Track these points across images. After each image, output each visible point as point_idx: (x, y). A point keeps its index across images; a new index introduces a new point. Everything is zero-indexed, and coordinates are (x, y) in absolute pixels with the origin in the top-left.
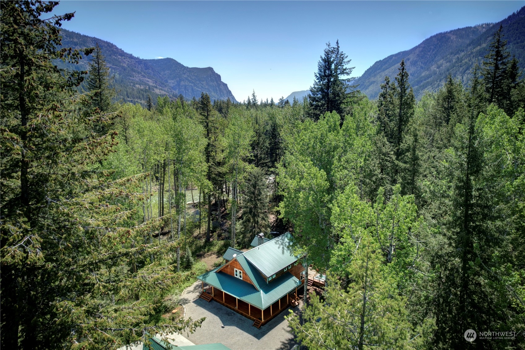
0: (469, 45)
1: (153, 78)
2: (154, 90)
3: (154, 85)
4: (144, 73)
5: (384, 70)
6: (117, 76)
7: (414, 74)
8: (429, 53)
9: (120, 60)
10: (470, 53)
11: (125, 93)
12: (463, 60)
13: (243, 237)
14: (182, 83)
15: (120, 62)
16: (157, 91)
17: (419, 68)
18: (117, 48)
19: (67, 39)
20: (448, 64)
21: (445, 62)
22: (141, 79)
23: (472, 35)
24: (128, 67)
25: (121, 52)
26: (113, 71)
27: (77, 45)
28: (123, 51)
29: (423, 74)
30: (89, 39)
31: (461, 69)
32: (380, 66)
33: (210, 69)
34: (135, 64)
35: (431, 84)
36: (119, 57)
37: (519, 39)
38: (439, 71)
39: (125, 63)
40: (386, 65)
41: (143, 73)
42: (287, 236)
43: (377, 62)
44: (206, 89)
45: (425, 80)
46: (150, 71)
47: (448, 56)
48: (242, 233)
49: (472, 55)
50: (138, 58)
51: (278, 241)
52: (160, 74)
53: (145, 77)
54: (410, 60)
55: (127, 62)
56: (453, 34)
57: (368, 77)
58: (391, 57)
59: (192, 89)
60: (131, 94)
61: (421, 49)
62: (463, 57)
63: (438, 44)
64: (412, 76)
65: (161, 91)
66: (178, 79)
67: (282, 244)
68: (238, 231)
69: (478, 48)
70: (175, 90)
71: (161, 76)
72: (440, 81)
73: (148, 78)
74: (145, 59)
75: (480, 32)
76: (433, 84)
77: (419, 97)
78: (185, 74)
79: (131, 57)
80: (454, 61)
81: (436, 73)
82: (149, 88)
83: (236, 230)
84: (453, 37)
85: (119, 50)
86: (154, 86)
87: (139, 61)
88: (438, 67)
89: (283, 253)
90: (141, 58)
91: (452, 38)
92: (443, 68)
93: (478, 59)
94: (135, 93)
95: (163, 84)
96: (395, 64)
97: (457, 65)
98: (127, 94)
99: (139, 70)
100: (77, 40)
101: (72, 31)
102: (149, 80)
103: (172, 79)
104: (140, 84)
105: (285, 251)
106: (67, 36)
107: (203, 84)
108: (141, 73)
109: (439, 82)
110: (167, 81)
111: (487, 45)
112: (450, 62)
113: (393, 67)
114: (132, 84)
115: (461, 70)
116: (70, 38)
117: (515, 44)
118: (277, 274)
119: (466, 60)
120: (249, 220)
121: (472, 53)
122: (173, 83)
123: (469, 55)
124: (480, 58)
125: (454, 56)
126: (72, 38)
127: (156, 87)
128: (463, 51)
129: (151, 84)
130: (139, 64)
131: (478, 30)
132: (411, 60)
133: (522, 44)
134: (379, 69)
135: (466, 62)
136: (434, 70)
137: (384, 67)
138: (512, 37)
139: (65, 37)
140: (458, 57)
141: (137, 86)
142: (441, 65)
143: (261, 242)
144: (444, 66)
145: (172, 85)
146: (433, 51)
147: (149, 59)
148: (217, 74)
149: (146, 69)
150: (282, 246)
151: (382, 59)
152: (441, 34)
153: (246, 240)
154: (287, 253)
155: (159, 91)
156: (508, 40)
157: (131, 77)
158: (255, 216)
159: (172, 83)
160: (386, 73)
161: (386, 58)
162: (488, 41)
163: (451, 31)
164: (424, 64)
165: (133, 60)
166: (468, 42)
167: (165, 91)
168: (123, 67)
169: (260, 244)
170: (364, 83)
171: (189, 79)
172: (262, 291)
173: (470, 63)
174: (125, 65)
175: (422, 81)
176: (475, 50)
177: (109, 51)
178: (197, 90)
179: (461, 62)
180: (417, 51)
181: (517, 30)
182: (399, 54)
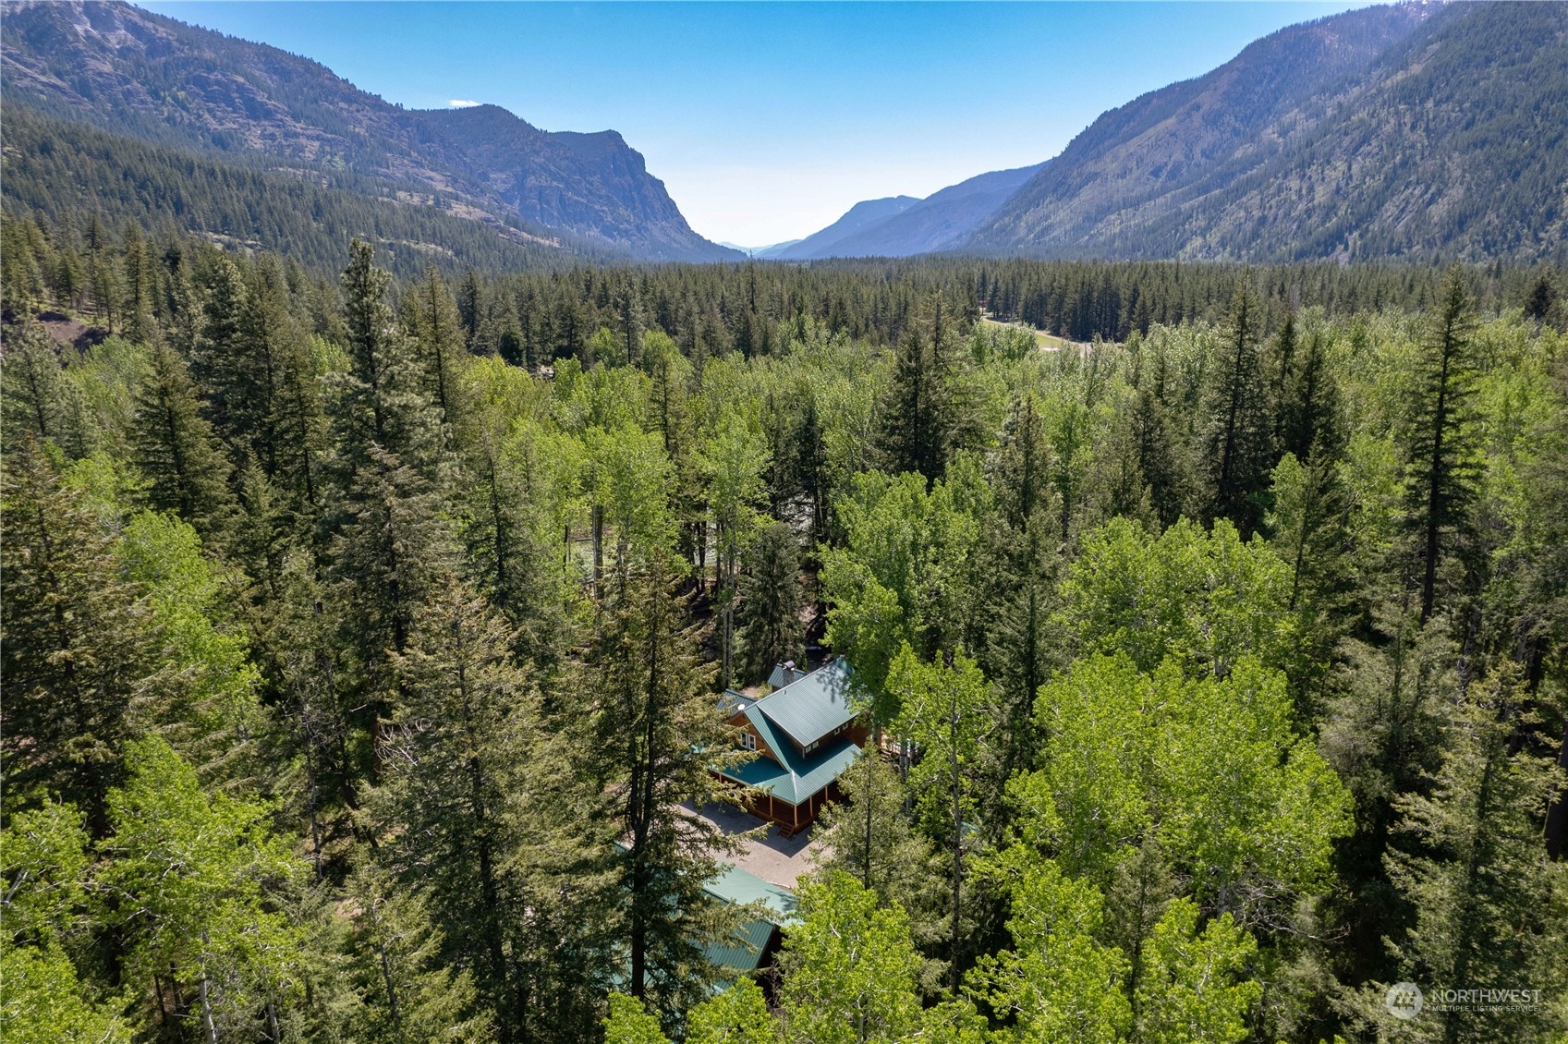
0: (1377, 64)
1: (446, 169)
2: (450, 207)
3: (450, 189)
4: (419, 153)
5: (1125, 140)
6: (340, 164)
7: (1212, 152)
8: (1258, 89)
9: (345, 114)
10: (1374, 91)
11: (372, 221)
12: (1353, 113)
13: (749, 664)
14: (531, 181)
15: (344, 121)
16: (459, 210)
17: (1228, 135)
18: (334, 78)
19: (182, 51)
20: (1312, 123)
21: (1303, 116)
22: (411, 171)
23: (1388, 33)
24: (371, 136)
25: (347, 91)
26: (328, 149)
27: (215, 69)
28: (353, 86)
29: (1238, 154)
30: (247, 50)
31: (1346, 141)
32: (1113, 127)
33: (613, 137)
34: (389, 126)
35: (1259, 185)
36: (342, 105)
37: (1517, 50)
38: (1285, 145)
39: (360, 122)
40: (1132, 124)
41: (414, 154)
42: (840, 667)
43: (1105, 114)
44: (600, 197)
45: (1244, 170)
46: (435, 147)
47: (1314, 99)
48: (745, 654)
49: (1380, 100)
50: (398, 108)
51: (822, 676)
52: (465, 155)
53: (422, 166)
54: (1201, 111)
55: (366, 122)
56: (1332, 30)
57: (1078, 160)
58: (1146, 99)
59: (562, 200)
60: (387, 223)
61: (1235, 75)
62: (1353, 105)
63: (1285, 59)
64: (1207, 157)
65: (471, 209)
66: (519, 169)
67: (830, 682)
68: (738, 651)
69: (1400, 76)
70: (511, 203)
71: (468, 160)
72: (1285, 176)
73: (432, 170)
74: (418, 108)
75: (1412, 21)
76: (1265, 185)
77: (1222, 223)
78: (537, 153)
79: (376, 103)
80: (1329, 112)
81: (1276, 151)
82: (437, 202)
83: (734, 648)
84: (1331, 39)
85: (342, 85)
86: (451, 196)
87: (401, 117)
88: (1283, 133)
89: (833, 699)
90: (407, 107)
91: (1327, 42)
92: (1297, 135)
93: (1397, 112)
94: (400, 220)
95: (475, 185)
96: (1157, 122)
97: (1335, 127)
98: (377, 226)
99: (404, 146)
100: (213, 56)
101: (194, 24)
102: (433, 174)
103: (501, 171)
104: (408, 190)
105: (837, 696)
106: (182, 43)
107: (591, 184)
108: (409, 155)
109: (1280, 180)
110: (485, 177)
111: (1425, 70)
112: (1317, 116)
113: (1151, 132)
114: (386, 190)
115: (1345, 144)
116: (191, 49)
117: (1504, 66)
118: (820, 740)
119: (1363, 114)
120: (760, 628)
121: (1380, 91)
122: (504, 182)
123: (1372, 96)
124: (1402, 107)
125: (1331, 98)
126: (198, 48)
127: (457, 198)
128: (1358, 83)
129: (440, 187)
130: (403, 127)
131: (1406, 15)
132: (1205, 108)
133: (1523, 66)
134: (1111, 136)
135: (1362, 121)
136: (1271, 143)
137: (1125, 129)
138: (1498, 44)
139: (175, 44)
140: (1340, 105)
141: (401, 195)
142: (1293, 126)
143: (789, 678)
144: (1299, 128)
145: (501, 187)
146: (1270, 81)
147: (431, 108)
148: (632, 150)
149: (422, 142)
150: (830, 687)
151: (1119, 106)
152: (1296, 27)
153: (754, 668)
154: (840, 700)
155: (464, 208)
156: (1486, 53)
157: (380, 166)
158: (772, 621)
159: (500, 180)
160: (1131, 150)
161: (1131, 103)
162: (1427, 56)
163: (1326, 20)
164: (1242, 121)
165: (383, 114)
166: (1375, 54)
167: (482, 207)
168: (355, 137)
169: (787, 682)
170: (1065, 178)
171: (552, 168)
172: (793, 773)
173: (1374, 122)
174: (362, 132)
175: (1233, 175)
176: (1389, 82)
177: (312, 87)
178: (577, 202)
179: (1348, 118)
180: (1223, 84)
181: (1513, 23)
182: (1171, 88)
